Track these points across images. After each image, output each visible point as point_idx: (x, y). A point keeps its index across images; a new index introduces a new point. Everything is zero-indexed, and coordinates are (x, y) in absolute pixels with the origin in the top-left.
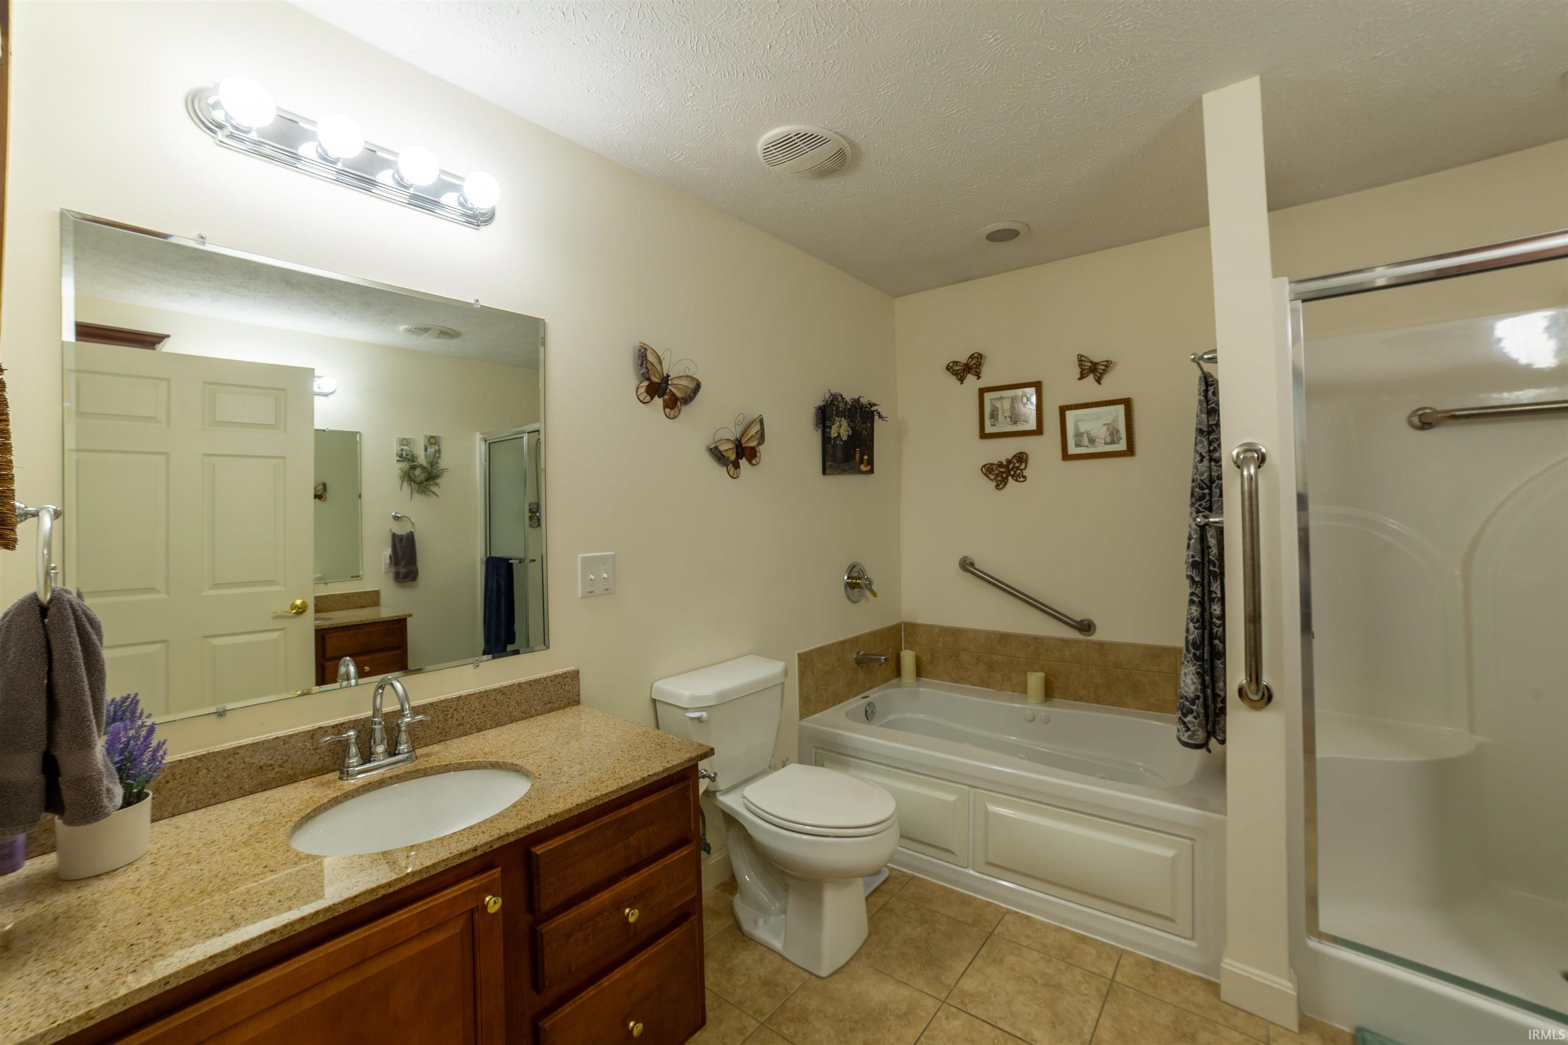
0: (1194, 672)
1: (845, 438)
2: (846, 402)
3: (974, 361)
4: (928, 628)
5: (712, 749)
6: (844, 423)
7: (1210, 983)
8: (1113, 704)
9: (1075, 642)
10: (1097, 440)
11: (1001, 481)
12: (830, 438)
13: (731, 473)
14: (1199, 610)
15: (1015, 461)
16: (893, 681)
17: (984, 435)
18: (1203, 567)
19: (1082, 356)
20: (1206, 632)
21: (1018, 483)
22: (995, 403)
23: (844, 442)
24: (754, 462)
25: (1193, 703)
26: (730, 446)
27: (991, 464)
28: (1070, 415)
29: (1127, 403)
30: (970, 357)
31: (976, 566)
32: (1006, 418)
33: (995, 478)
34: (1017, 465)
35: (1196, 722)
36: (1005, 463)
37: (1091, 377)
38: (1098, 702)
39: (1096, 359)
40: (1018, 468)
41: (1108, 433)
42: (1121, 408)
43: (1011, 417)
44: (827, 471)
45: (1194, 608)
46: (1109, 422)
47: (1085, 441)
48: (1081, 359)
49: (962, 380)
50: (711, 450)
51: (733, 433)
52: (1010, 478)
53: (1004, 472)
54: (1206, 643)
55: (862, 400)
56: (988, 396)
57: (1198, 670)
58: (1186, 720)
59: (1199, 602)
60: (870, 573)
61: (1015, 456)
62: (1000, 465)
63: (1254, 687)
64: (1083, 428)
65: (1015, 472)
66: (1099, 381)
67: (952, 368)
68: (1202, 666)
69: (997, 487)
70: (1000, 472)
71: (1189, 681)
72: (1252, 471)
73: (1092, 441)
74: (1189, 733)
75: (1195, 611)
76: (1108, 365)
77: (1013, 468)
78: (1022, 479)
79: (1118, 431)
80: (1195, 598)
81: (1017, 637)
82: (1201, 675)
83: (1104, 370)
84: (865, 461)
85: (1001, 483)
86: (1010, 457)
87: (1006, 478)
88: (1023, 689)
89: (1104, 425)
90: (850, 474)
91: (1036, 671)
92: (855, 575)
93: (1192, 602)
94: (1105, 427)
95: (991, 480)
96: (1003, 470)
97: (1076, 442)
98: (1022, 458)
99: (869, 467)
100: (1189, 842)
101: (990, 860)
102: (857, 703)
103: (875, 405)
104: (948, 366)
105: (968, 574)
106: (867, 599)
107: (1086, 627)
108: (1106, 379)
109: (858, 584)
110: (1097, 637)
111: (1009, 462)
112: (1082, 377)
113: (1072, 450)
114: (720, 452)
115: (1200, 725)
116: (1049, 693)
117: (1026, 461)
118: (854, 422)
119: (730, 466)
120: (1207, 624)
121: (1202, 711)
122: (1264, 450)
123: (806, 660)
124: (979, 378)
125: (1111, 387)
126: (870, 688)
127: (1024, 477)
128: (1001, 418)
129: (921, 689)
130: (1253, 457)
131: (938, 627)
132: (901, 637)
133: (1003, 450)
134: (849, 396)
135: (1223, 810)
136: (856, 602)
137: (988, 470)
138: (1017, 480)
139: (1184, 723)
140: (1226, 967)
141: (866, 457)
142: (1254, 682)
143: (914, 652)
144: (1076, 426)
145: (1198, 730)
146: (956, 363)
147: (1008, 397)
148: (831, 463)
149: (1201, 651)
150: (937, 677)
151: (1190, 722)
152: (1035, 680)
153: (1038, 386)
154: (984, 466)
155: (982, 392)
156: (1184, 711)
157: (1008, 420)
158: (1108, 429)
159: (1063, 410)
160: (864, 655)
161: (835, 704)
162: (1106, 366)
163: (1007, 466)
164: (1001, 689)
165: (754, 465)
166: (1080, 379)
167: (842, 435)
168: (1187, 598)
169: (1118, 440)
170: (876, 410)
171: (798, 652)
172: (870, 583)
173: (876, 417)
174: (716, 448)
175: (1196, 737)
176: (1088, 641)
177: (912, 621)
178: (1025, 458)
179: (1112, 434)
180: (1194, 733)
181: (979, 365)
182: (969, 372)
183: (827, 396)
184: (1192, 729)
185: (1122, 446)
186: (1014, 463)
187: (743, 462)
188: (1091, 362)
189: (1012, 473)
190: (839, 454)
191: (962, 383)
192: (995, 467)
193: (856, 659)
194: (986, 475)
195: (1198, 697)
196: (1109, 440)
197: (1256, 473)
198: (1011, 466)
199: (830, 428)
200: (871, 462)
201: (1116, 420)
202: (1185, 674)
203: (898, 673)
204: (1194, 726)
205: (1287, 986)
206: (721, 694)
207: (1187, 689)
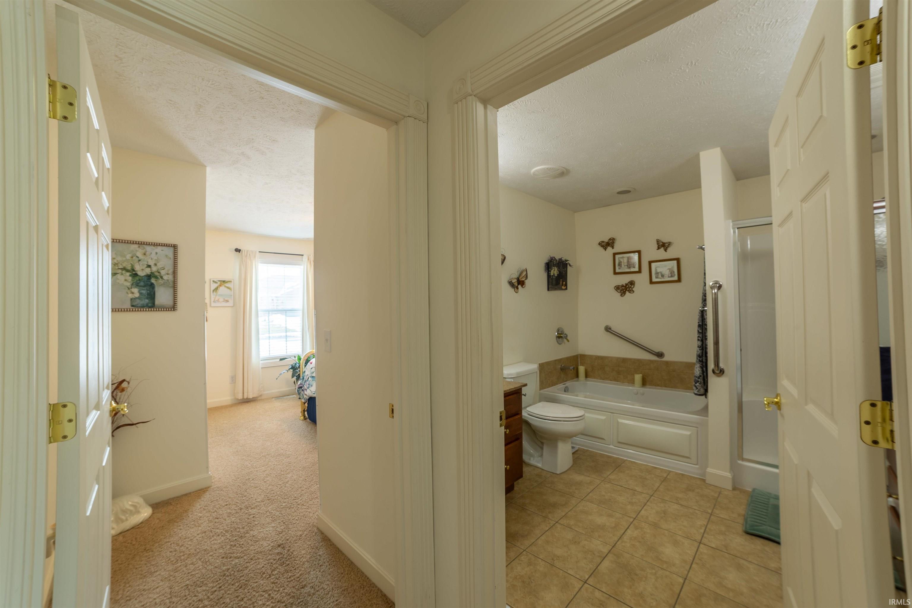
0: (699, 366)
1: (556, 275)
2: (556, 260)
3: (611, 241)
4: (591, 357)
5: (527, 384)
6: (556, 269)
7: (703, 479)
8: (672, 387)
9: (655, 361)
10: (665, 276)
11: (623, 293)
12: (550, 276)
13: (516, 291)
14: (701, 343)
15: (629, 284)
16: (575, 379)
17: (615, 273)
18: (703, 327)
19: (658, 240)
20: (704, 351)
21: (631, 294)
22: (620, 259)
23: (556, 277)
24: (523, 286)
25: (699, 378)
26: (515, 280)
27: (619, 286)
28: (653, 265)
29: (678, 260)
30: (609, 239)
31: (612, 329)
32: (625, 266)
33: (620, 292)
34: (630, 286)
35: (700, 385)
36: (625, 285)
37: (662, 248)
38: (666, 387)
39: (664, 241)
40: (630, 287)
41: (670, 273)
42: (675, 262)
43: (627, 265)
44: (549, 289)
45: (699, 342)
46: (670, 268)
47: (660, 276)
48: (658, 241)
49: (605, 249)
50: (509, 282)
51: (516, 276)
52: (627, 292)
53: (624, 289)
54: (704, 355)
55: (562, 259)
56: (617, 257)
57: (701, 366)
58: (696, 385)
59: (701, 340)
60: (566, 331)
61: (629, 282)
62: (623, 286)
63: (717, 368)
64: (659, 270)
65: (629, 289)
66: (666, 250)
67: (601, 244)
68: (702, 364)
69: (621, 295)
70: (623, 289)
71: (697, 370)
72: (716, 291)
73: (663, 276)
74: (698, 390)
75: (700, 343)
76: (670, 244)
77: (628, 287)
78: (632, 292)
79: (674, 272)
80: (699, 339)
81: (630, 359)
82: (702, 368)
83: (668, 246)
84: (564, 285)
85: (623, 294)
86: (627, 283)
87: (625, 292)
88: (632, 382)
89: (668, 269)
90: (558, 290)
91: (639, 374)
92: (560, 333)
93: (698, 340)
94: (669, 270)
95: (619, 292)
96: (623, 288)
97: (656, 276)
98: (632, 283)
99: (565, 287)
100: (696, 428)
101: (620, 441)
102: (561, 386)
103: (568, 261)
104: (599, 243)
105: (609, 333)
106: (565, 343)
107: (660, 355)
108: (669, 250)
109: (562, 336)
110: (665, 359)
111: (626, 285)
112: (659, 248)
113: (654, 279)
114: (513, 283)
115: (702, 387)
116: (644, 383)
117: (634, 284)
118: (560, 268)
119: (516, 288)
120: (704, 348)
121: (702, 381)
122: (721, 283)
123: (542, 366)
124: (613, 248)
125: (671, 253)
126: (566, 381)
127: (633, 291)
128: (623, 266)
129: (588, 382)
130: (717, 286)
131: (595, 356)
132: (578, 361)
133: (624, 280)
134: (557, 258)
135: (707, 416)
136: (560, 344)
137: (617, 288)
138: (630, 293)
139: (696, 386)
140: (708, 471)
141: (564, 283)
142: (717, 366)
143: (584, 367)
144: (656, 270)
145: (700, 389)
146: (603, 242)
147: (626, 257)
148: (551, 286)
149: (702, 359)
150: (595, 378)
151: (698, 386)
152: (638, 377)
153: (639, 252)
154: (616, 286)
155: (615, 254)
156: (696, 382)
157: (626, 267)
158: (670, 271)
159: (650, 263)
160: (564, 366)
161: (552, 386)
162: (669, 244)
163: (626, 287)
164: (623, 382)
165: (523, 287)
166: (657, 249)
167: (555, 274)
168: (697, 338)
169: (674, 276)
170: (568, 263)
171: (540, 363)
172: (567, 336)
173: (568, 266)
174: (511, 281)
175: (700, 391)
176: (661, 361)
177: (583, 353)
178: (633, 283)
179: (671, 273)
180: (699, 390)
181: (613, 243)
182: (609, 246)
183: (549, 258)
184: (699, 388)
185: (676, 278)
186: (629, 285)
187: (520, 286)
188: (662, 242)
189: (628, 289)
190: (554, 282)
191: (606, 250)
192: (620, 287)
193: (560, 368)
194: (616, 290)
195: (701, 376)
196: (670, 275)
197: (717, 292)
198: (627, 286)
199: (551, 271)
200: (566, 285)
201: (673, 267)
202: (696, 368)
203: (577, 376)
204: (699, 387)
205: (729, 475)
206: (517, 373)
207: (697, 373)
